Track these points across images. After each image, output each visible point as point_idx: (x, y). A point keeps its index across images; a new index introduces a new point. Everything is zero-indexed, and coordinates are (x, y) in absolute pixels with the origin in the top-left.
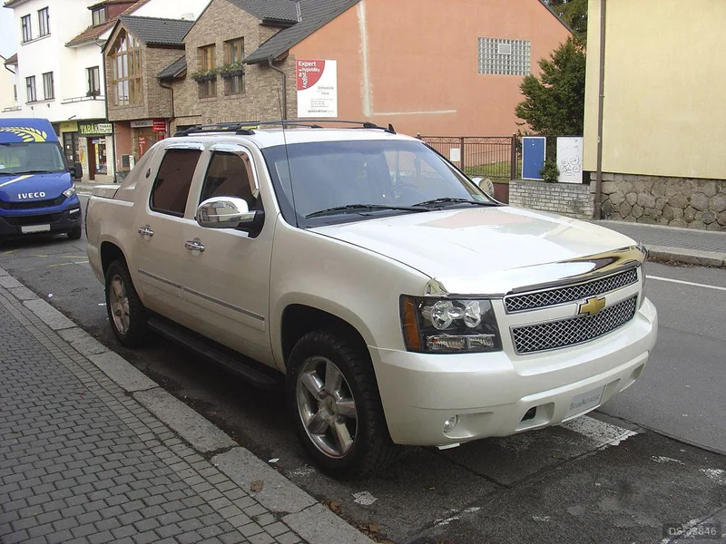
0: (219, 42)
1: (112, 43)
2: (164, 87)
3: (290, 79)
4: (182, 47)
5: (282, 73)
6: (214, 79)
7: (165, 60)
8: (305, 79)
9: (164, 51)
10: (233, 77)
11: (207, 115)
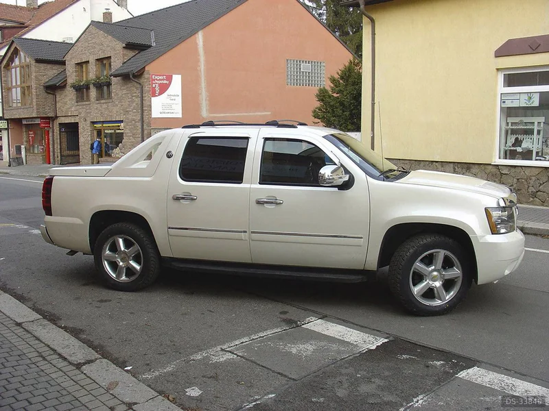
0: (92, 59)
1: (7, 58)
2: (48, 93)
3: (146, 88)
4: (63, 63)
5: (140, 84)
6: (88, 88)
7: (50, 73)
8: (157, 89)
9: (49, 66)
10: (103, 86)
11: (83, 115)
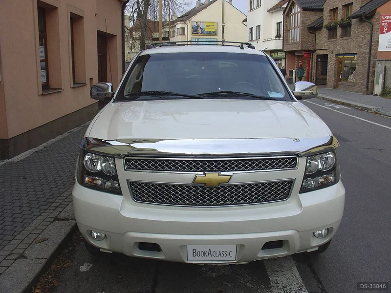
0: (340, 7)
2: (311, 33)
3: (376, 27)
4: (321, 10)
5: (371, 23)
6: (336, 29)
7: (313, 17)
8: (386, 27)
9: (313, 13)
10: (346, 27)
11: (331, 49)
